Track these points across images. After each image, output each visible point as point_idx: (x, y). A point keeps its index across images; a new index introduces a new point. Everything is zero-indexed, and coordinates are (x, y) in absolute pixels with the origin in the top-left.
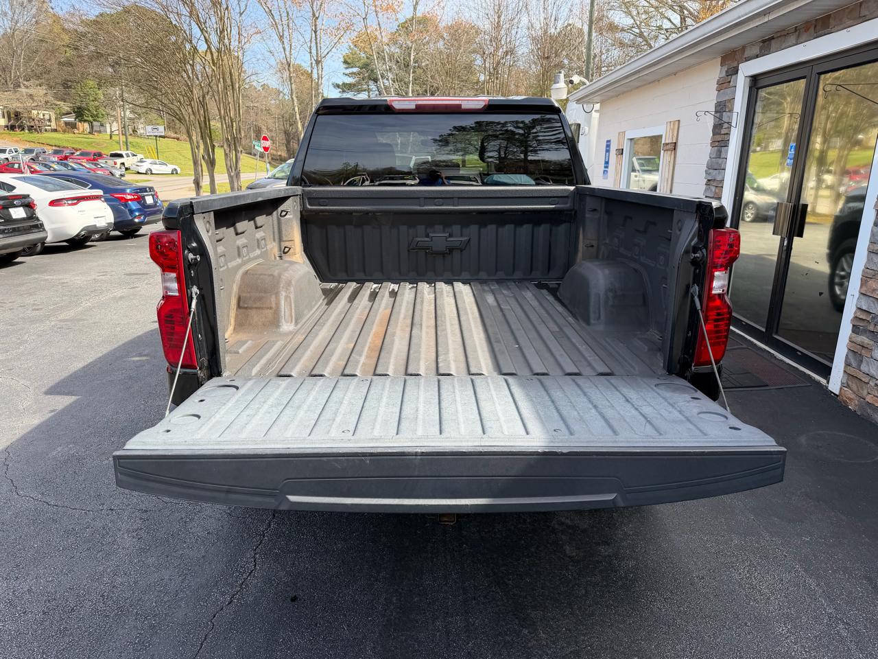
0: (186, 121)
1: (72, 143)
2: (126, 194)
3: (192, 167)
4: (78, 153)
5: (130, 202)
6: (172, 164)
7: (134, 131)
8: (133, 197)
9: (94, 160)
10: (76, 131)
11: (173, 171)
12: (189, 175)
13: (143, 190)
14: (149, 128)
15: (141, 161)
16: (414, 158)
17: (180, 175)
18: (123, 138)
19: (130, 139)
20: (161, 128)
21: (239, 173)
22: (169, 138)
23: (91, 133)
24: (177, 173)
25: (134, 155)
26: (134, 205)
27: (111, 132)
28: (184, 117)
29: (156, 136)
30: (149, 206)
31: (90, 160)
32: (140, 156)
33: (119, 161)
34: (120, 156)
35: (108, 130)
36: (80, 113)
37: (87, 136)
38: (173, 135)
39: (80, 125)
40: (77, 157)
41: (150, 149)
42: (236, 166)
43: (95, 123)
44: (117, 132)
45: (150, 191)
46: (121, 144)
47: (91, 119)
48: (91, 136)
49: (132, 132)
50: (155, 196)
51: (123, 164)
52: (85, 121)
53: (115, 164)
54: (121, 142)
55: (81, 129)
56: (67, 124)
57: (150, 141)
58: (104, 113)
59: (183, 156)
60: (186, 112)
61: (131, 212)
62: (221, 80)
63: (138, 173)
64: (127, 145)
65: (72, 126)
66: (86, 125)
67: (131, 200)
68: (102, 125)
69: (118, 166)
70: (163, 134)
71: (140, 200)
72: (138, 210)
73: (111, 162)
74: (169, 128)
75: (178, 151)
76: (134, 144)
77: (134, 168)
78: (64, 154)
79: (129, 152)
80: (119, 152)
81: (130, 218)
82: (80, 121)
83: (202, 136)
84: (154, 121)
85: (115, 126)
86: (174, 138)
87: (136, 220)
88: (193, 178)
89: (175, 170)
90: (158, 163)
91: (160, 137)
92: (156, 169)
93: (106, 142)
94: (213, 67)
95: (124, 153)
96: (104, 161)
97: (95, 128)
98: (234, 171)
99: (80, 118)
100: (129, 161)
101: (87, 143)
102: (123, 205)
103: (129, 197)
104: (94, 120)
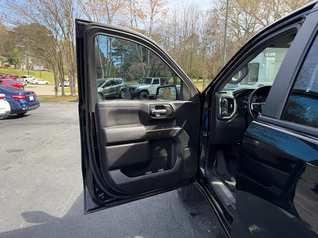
0: (52, 62)
1: (7, 72)
2: (19, 95)
3: (54, 82)
4: (9, 76)
5: (21, 100)
6: (46, 80)
7: (32, 68)
8: (22, 97)
9: (15, 79)
10: (9, 68)
11: (46, 83)
12: (53, 85)
13: (29, 93)
14: (38, 67)
15: (34, 79)
16: (153, 79)
17: (50, 85)
18: (27, 71)
19: (30, 71)
20: (43, 67)
21: (75, 85)
22: (45, 71)
23: (15, 69)
24: (48, 84)
25: (31, 77)
26: (22, 101)
27: (23, 68)
28: (51, 61)
29: (40, 70)
30: (32, 101)
31: (13, 79)
32: (33, 77)
33: (25, 79)
34: (26, 77)
35: (22, 68)
36: (11, 61)
37: (13, 70)
38: (47, 70)
39: (11, 66)
40: (8, 78)
41: (38, 75)
42: (74, 82)
43: (17, 65)
44: (25, 69)
45: (32, 94)
46: (26, 73)
47: (15, 63)
48: (15, 70)
49: (31, 69)
50: (35, 96)
51: (26, 80)
52: (13, 64)
53: (23, 80)
54: (26, 72)
55: (11, 68)
56: (6, 65)
57: (38, 72)
58: (20, 61)
59: (51, 78)
60: (52, 59)
61: (21, 104)
62: (68, 46)
63: (33, 84)
64: (29, 73)
65: (8, 66)
66: (13, 66)
67: (21, 99)
68: (20, 66)
69: (24, 81)
70: (43, 69)
71: (26, 98)
72: (25, 104)
73: (21, 80)
74: (46, 67)
75: (49, 76)
76: (32, 73)
77: (30, 82)
78: (3, 76)
79: (29, 76)
80: (25, 76)
81: (21, 108)
82: (11, 64)
83: (59, 69)
84: (40, 65)
85: (25, 66)
86: (48, 71)
87: (24, 109)
88: (54, 86)
89: (47, 83)
90: (40, 80)
91: (42, 70)
92: (39, 82)
93: (20, 72)
94: (65, 41)
95: (27, 76)
96: (19, 79)
97: (17, 67)
98: (72, 84)
99: (11, 63)
100: (29, 79)
101: (13, 72)
102: (17, 101)
103: (20, 97)
104: (16, 64)
